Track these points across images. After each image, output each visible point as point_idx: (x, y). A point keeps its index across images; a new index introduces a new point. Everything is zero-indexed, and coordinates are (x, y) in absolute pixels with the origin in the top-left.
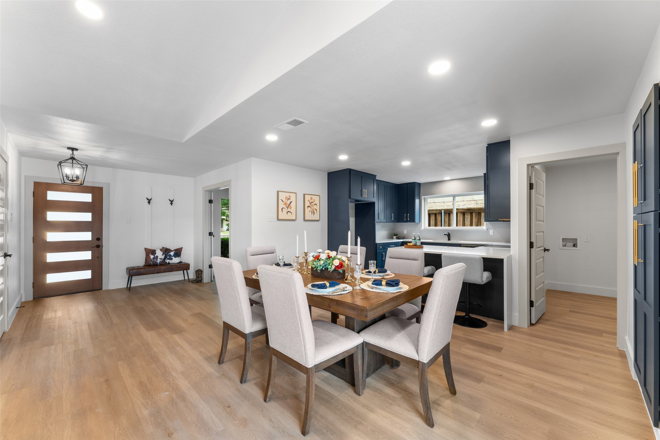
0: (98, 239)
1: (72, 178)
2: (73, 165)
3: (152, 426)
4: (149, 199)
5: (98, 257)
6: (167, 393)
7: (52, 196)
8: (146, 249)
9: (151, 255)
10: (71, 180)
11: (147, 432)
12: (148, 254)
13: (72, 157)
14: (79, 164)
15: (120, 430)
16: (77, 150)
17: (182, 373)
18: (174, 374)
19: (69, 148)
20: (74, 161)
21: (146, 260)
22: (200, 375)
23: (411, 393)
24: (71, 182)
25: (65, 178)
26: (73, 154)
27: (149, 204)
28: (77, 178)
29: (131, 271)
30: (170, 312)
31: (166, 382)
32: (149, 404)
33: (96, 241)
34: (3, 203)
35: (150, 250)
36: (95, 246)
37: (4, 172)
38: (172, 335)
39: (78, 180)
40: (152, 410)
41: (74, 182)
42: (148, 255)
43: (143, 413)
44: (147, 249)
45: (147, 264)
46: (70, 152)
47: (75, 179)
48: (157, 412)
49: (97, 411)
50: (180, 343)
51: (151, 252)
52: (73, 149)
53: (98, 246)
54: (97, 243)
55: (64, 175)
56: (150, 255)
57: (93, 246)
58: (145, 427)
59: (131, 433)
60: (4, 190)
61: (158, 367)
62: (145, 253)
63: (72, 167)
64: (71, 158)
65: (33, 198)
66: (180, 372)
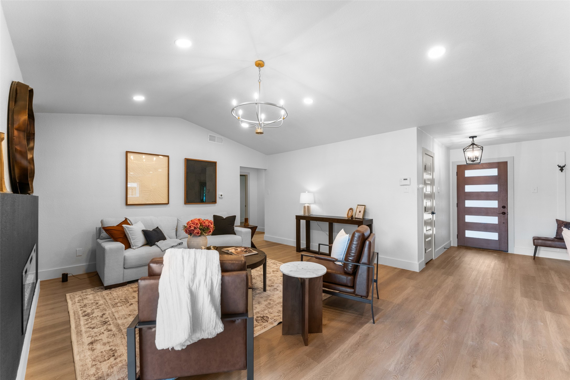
0: (504, 207)
1: (473, 159)
2: (473, 149)
3: (467, 352)
4: (562, 166)
5: (504, 223)
6: (496, 344)
7: (469, 173)
8: (557, 221)
9: (564, 227)
10: (472, 161)
11: (461, 352)
12: (559, 226)
13: (473, 143)
14: (479, 147)
15: (447, 338)
16: (476, 137)
17: (524, 342)
18: (516, 337)
19: (470, 137)
20: (474, 146)
21: (557, 233)
22: (543, 355)
24: (472, 162)
25: (467, 160)
26: (473, 141)
27: (562, 172)
28: (477, 158)
29: (535, 241)
30: (564, 291)
31: (503, 337)
32: (477, 340)
33: (502, 208)
34: (430, 182)
35: (563, 222)
36: (501, 213)
37: (431, 163)
38: (545, 310)
39: (477, 160)
40: (476, 345)
41: (474, 162)
42: (561, 227)
43: (468, 342)
44: (559, 220)
45: (558, 237)
46: (471, 139)
47: (474, 159)
48: (478, 348)
49: (444, 321)
50: (547, 320)
51: (564, 225)
52: (473, 137)
53: (504, 213)
54: (503, 210)
55: (467, 158)
56: (562, 227)
57: (499, 213)
58: (462, 349)
59: (452, 345)
60: (431, 174)
61: (507, 325)
62: (557, 225)
63: (472, 151)
64: (472, 145)
65: (456, 176)
66: (523, 340)
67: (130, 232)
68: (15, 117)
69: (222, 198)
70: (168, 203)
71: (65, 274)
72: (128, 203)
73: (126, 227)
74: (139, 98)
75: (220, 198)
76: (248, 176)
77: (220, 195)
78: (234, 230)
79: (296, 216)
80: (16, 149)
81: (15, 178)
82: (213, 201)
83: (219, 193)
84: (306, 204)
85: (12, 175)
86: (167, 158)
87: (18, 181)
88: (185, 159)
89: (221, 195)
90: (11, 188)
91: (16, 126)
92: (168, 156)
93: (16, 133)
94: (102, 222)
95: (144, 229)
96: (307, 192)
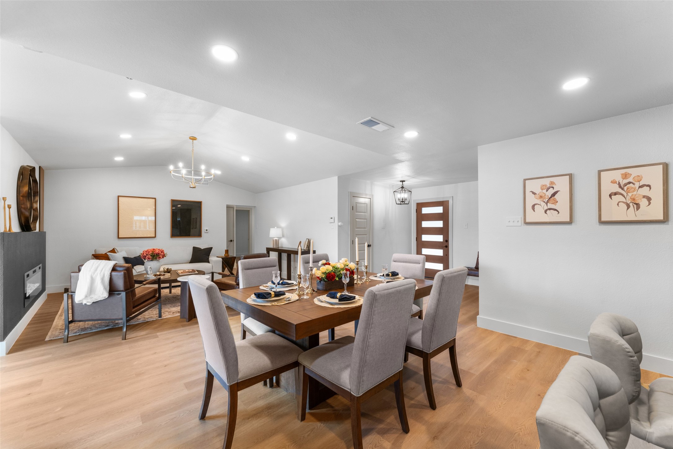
0: (447, 241)
1: (402, 200)
2: (401, 191)
5: (446, 255)
10: (402, 202)
13: (402, 186)
16: (404, 181)
19: (401, 181)
20: (403, 189)
23: (249, 419)
28: (405, 199)
33: (445, 242)
36: (445, 246)
37: (367, 204)
39: (406, 201)
52: (403, 181)
53: (447, 247)
54: (445, 244)
55: (397, 199)
57: (443, 246)
64: (401, 188)
65: (416, 213)
67: (113, 258)
68: (21, 189)
69: (208, 232)
70: (155, 237)
71: (66, 288)
72: (120, 237)
73: (110, 254)
74: (119, 159)
75: (206, 232)
76: (250, 211)
77: (205, 230)
78: (208, 259)
79: (266, 248)
80: (22, 207)
81: (22, 223)
82: (199, 234)
83: (204, 228)
84: (275, 238)
85: (20, 221)
86: (154, 200)
87: (24, 224)
88: (171, 200)
89: (207, 230)
90: (20, 228)
91: (21, 195)
92: (155, 199)
93: (21, 198)
94: (95, 251)
95: (126, 256)
96: (276, 228)
